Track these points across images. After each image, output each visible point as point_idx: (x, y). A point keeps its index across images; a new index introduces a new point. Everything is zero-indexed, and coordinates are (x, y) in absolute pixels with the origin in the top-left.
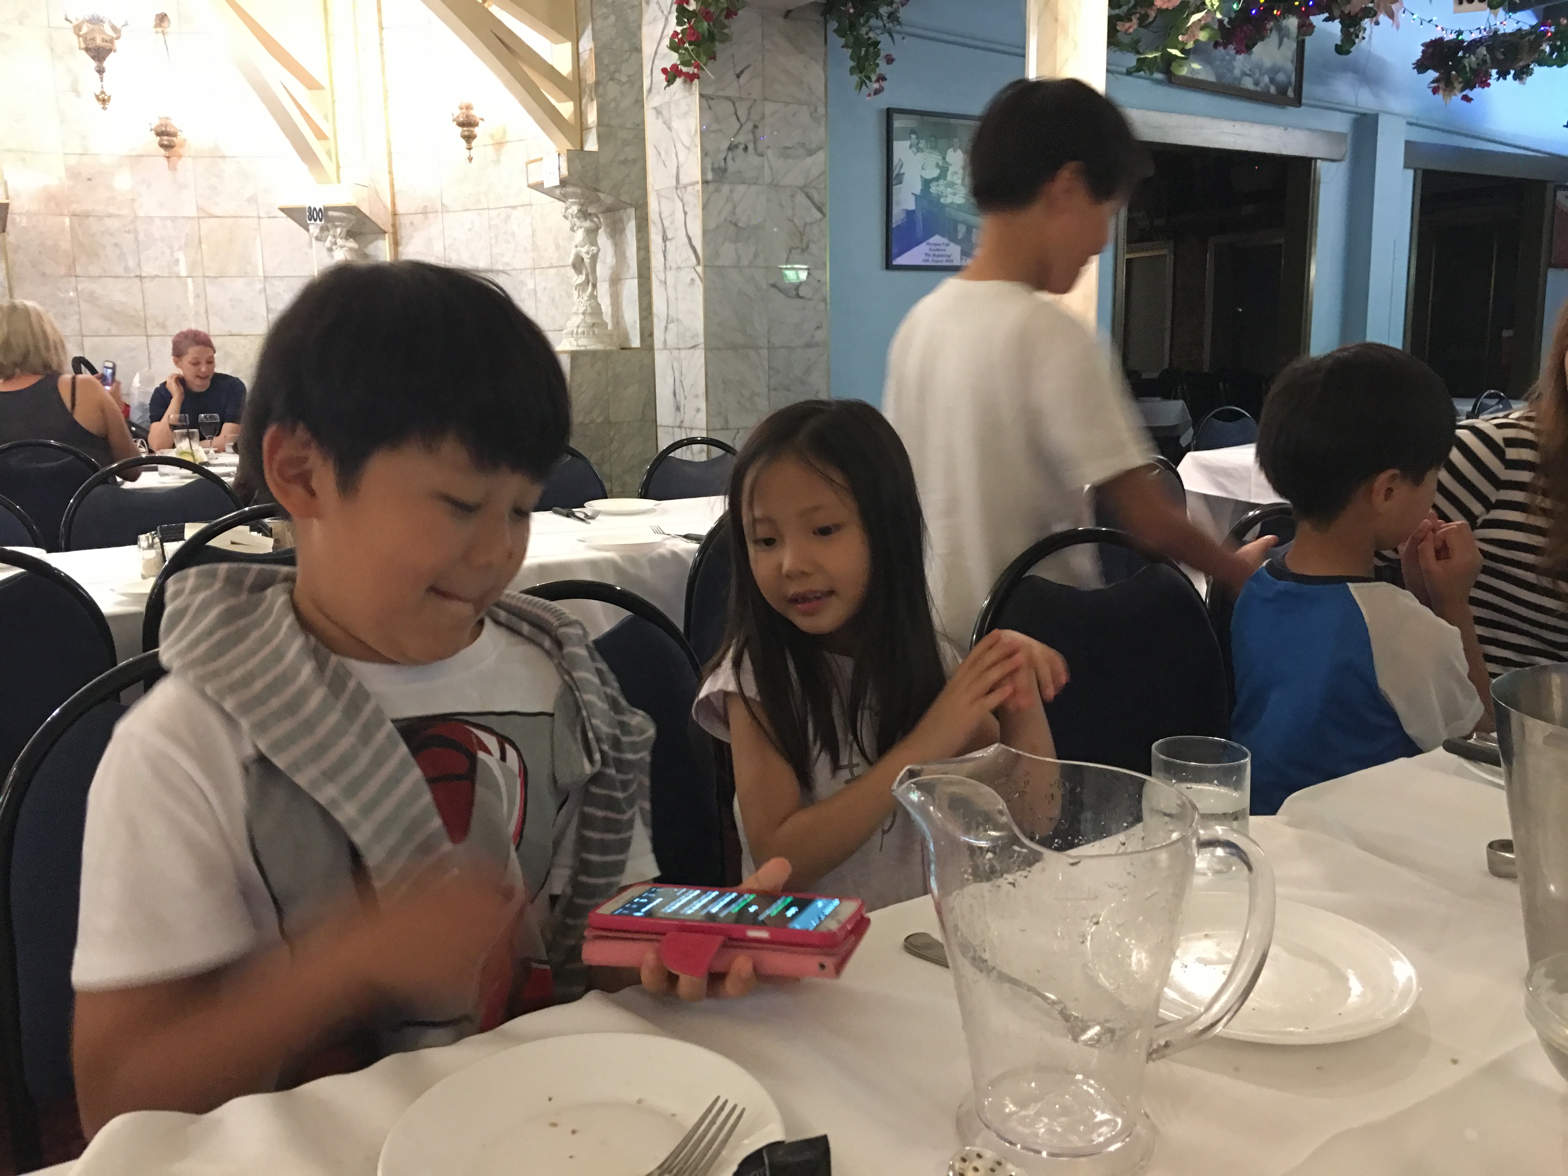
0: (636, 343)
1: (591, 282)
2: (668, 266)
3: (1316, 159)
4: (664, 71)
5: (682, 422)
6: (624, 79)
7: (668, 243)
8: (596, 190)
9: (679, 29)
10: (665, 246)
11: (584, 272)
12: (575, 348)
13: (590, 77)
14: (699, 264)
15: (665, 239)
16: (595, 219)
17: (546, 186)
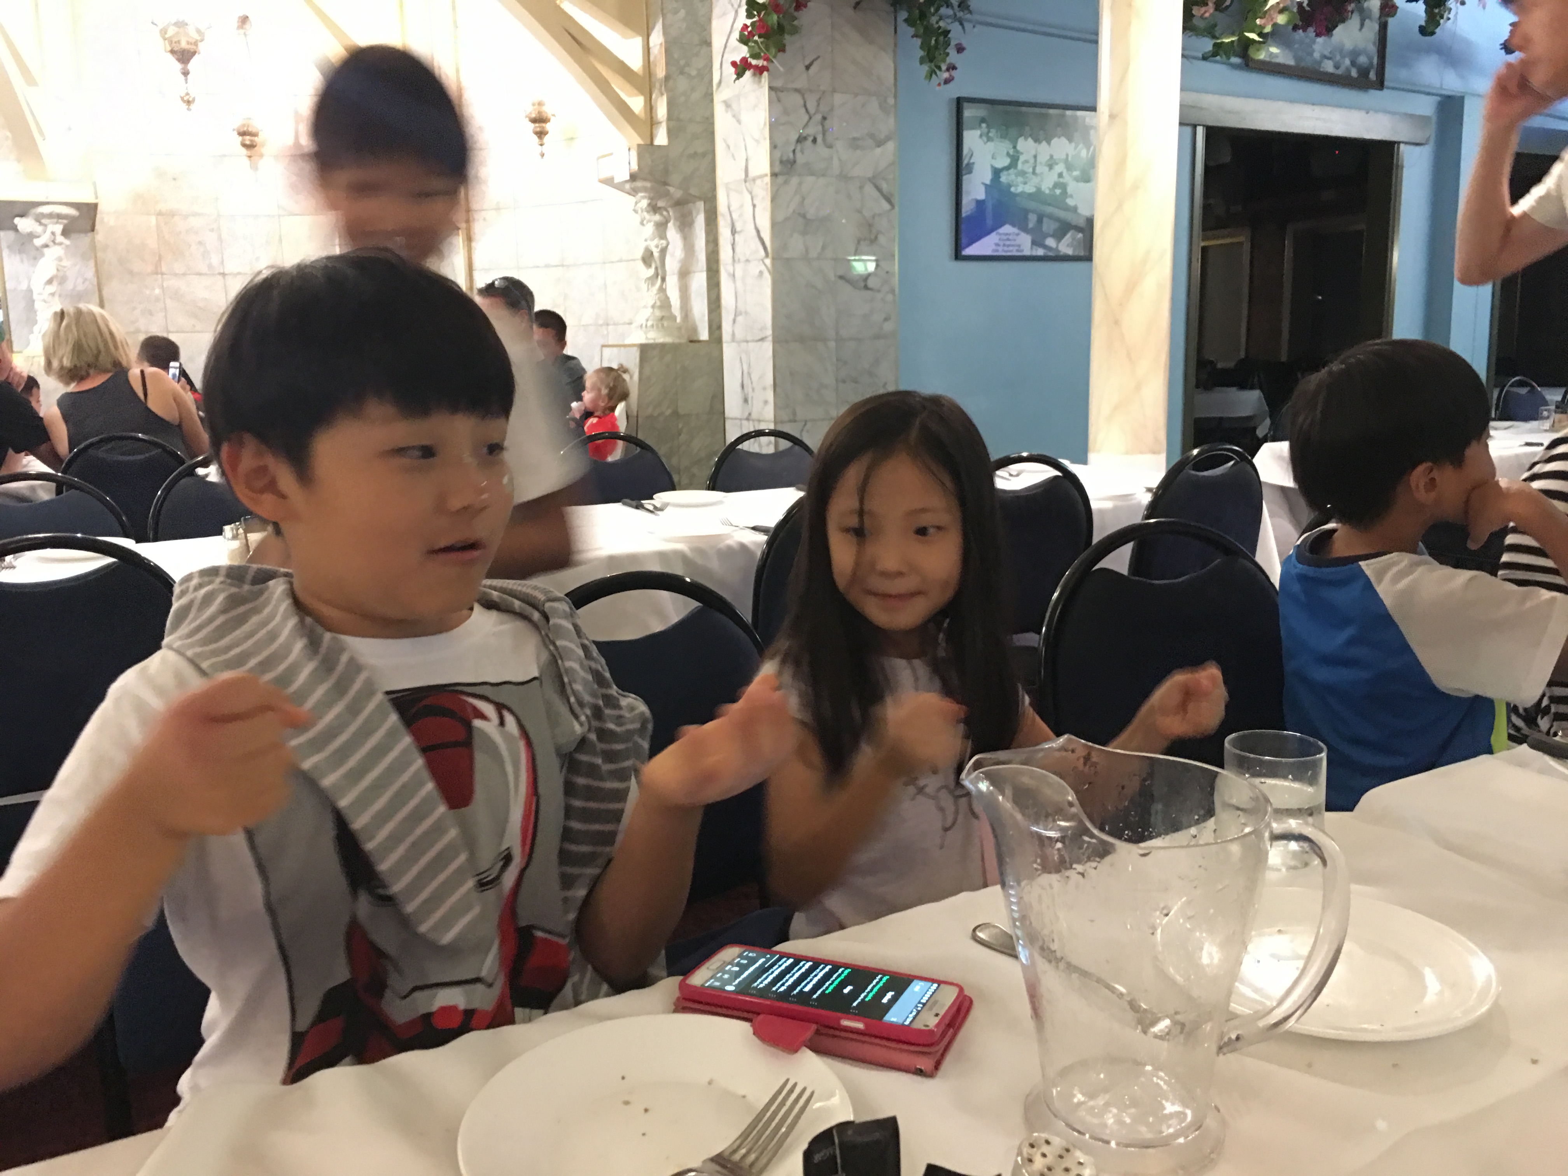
0: (704, 335)
1: (660, 275)
2: (736, 259)
3: (1399, 143)
4: (734, 64)
5: (750, 414)
6: (694, 73)
7: (737, 236)
8: (665, 184)
9: (749, 22)
10: (734, 239)
11: (653, 266)
12: (643, 341)
13: (660, 72)
14: (767, 255)
15: (734, 232)
16: (665, 213)
17: (616, 181)
